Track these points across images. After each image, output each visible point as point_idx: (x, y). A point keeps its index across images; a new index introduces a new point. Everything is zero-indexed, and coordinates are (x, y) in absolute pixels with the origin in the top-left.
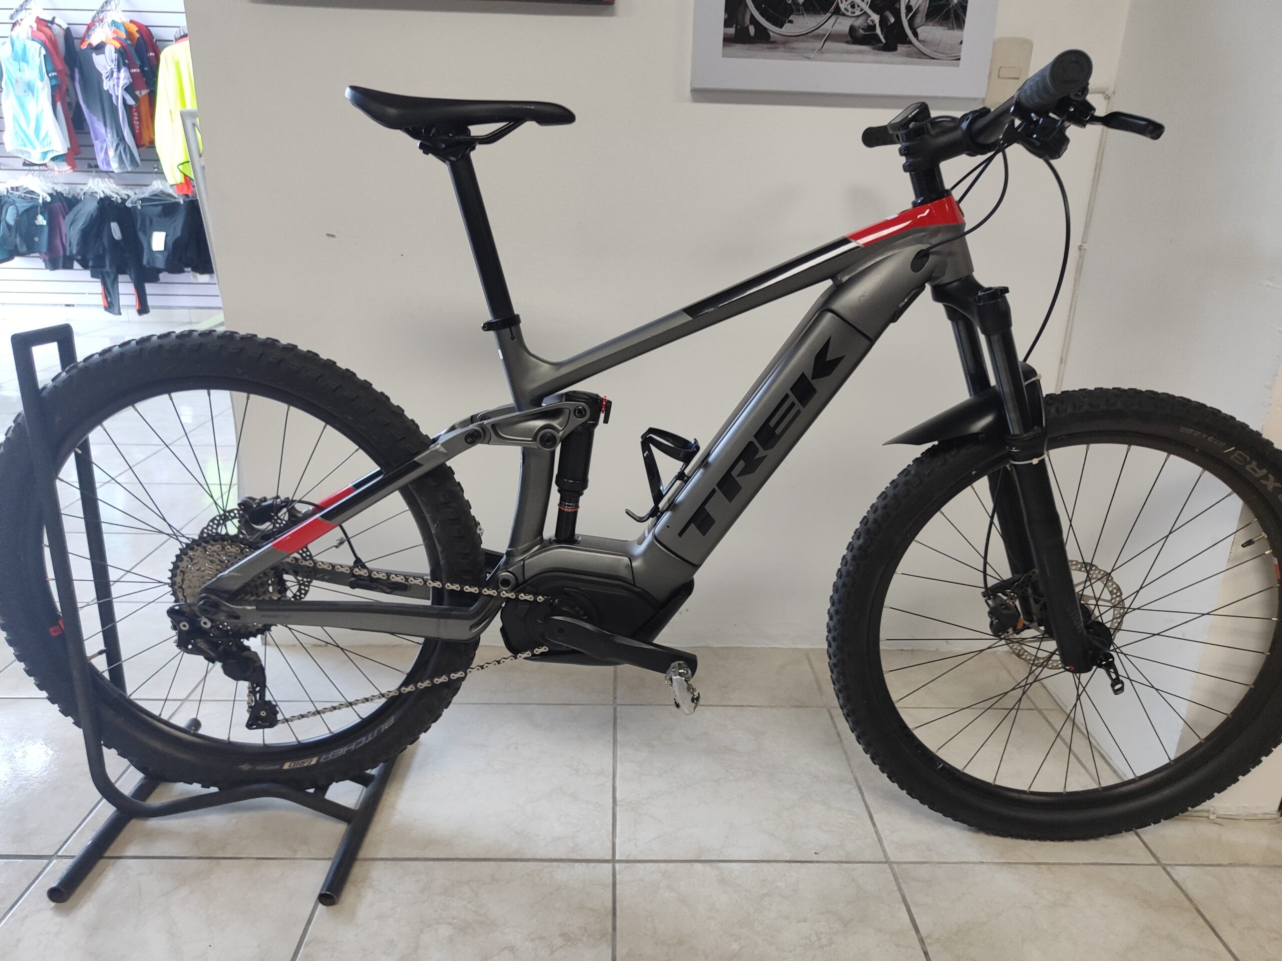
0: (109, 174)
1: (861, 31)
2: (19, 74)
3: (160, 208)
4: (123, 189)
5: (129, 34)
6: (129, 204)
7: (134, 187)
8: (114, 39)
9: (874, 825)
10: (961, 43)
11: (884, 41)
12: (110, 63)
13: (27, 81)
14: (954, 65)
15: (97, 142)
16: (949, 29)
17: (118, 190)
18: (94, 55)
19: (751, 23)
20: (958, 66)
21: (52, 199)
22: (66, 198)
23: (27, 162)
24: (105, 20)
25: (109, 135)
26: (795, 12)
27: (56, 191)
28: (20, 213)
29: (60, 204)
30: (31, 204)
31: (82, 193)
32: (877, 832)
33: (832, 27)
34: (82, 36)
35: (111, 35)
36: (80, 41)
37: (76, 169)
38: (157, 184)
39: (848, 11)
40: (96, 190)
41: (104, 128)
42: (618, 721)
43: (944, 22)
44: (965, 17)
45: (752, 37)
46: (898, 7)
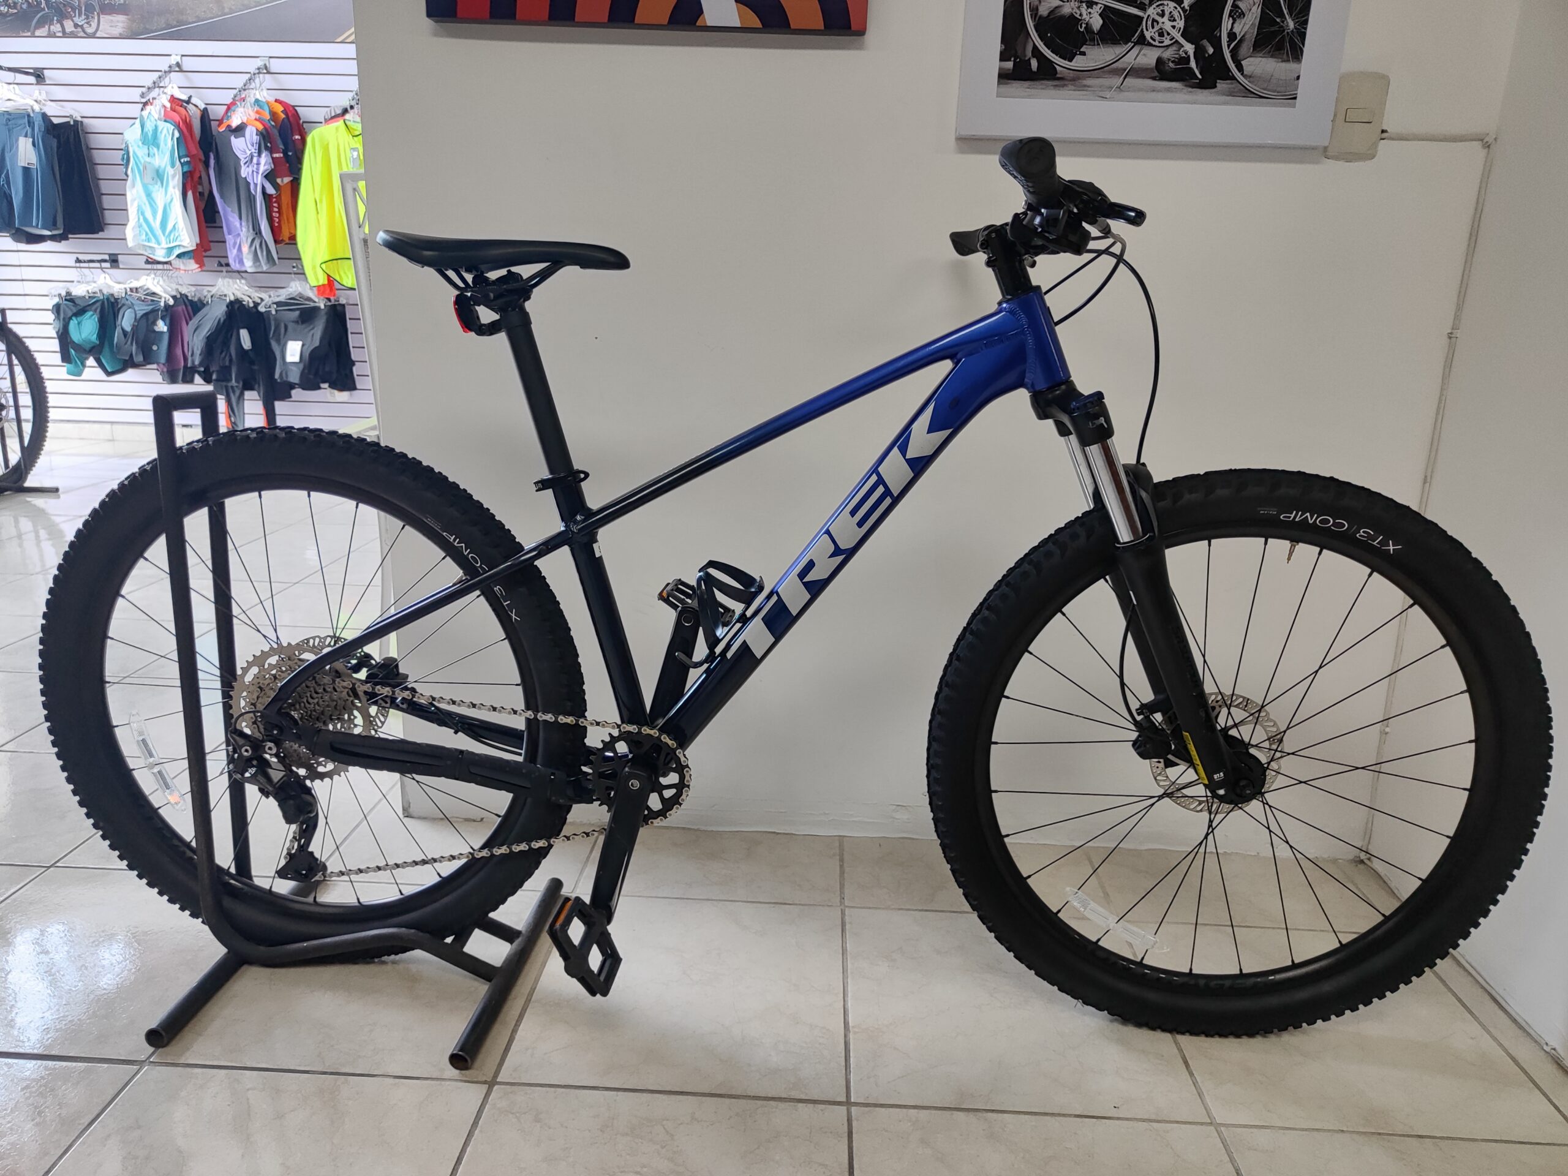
0: (241, 273)
1: (1171, 65)
2: (148, 159)
3: (297, 313)
4: (256, 291)
5: (273, 114)
6: (262, 309)
7: (267, 289)
8: (256, 119)
10: (1298, 78)
11: (1200, 77)
12: (250, 147)
13: (157, 166)
14: (1290, 106)
15: (230, 236)
16: (1283, 61)
17: (251, 292)
18: (233, 138)
19: (1034, 55)
20: (1294, 106)
21: (175, 302)
22: (191, 301)
23: (150, 260)
24: (248, 99)
25: (244, 229)
26: (1088, 43)
27: (181, 294)
28: (138, 317)
29: (184, 307)
30: (151, 307)
31: (209, 296)
33: (1135, 59)
34: (220, 118)
35: (253, 116)
36: (217, 123)
37: (204, 268)
38: (296, 286)
39: (1154, 40)
40: (226, 292)
41: (239, 220)
42: (848, 926)
43: (1277, 53)
44: (1304, 46)
45: (1035, 72)
46: (1218, 35)
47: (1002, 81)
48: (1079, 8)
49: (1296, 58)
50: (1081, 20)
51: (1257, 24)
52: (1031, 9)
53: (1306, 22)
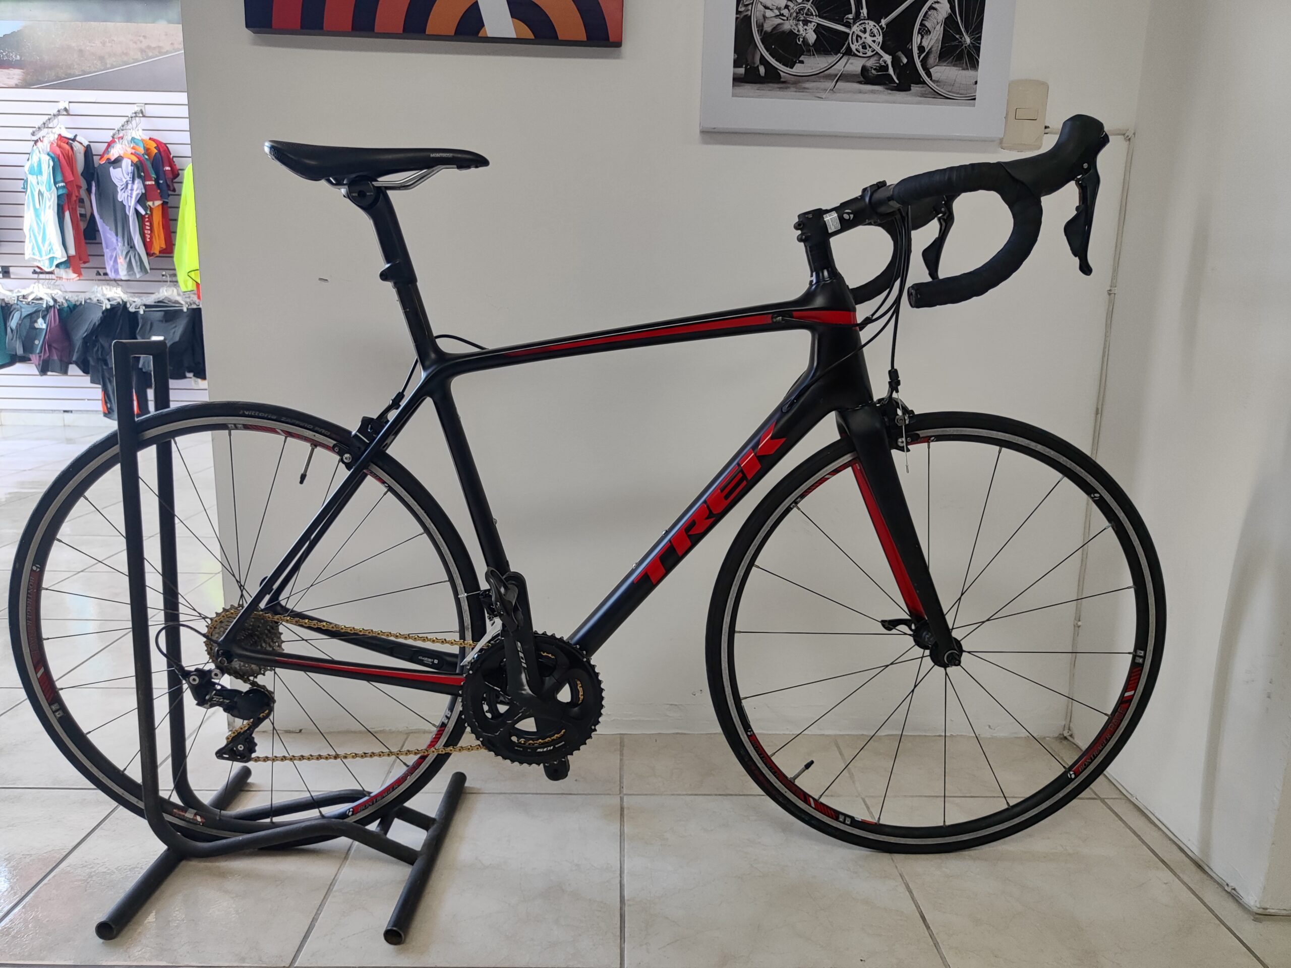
0: (117, 281)
1: (873, 71)
3: (163, 313)
4: (132, 297)
5: (147, 150)
6: (131, 309)
7: (139, 294)
8: (132, 154)
9: (928, 927)
10: (976, 83)
11: (897, 81)
12: (126, 175)
14: (970, 105)
15: (108, 250)
16: (963, 69)
18: (111, 169)
19: (761, 63)
20: (974, 106)
23: (38, 271)
24: (125, 137)
25: (120, 245)
26: (805, 53)
28: (24, 318)
30: (35, 309)
31: (87, 302)
32: (932, 936)
33: (844, 67)
34: (101, 153)
35: (130, 150)
36: (99, 157)
37: (81, 278)
38: (167, 292)
39: (859, 52)
41: (115, 237)
42: (626, 812)
43: (958, 62)
44: (979, 57)
45: (762, 77)
46: (910, 47)
47: (735, 83)
48: (796, 25)
49: (973, 67)
50: (798, 35)
51: (941, 39)
52: (758, 26)
53: (980, 38)
